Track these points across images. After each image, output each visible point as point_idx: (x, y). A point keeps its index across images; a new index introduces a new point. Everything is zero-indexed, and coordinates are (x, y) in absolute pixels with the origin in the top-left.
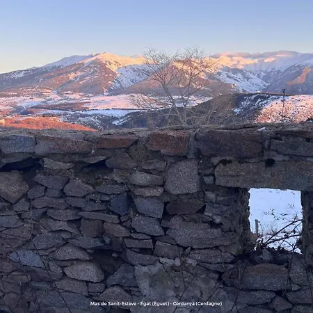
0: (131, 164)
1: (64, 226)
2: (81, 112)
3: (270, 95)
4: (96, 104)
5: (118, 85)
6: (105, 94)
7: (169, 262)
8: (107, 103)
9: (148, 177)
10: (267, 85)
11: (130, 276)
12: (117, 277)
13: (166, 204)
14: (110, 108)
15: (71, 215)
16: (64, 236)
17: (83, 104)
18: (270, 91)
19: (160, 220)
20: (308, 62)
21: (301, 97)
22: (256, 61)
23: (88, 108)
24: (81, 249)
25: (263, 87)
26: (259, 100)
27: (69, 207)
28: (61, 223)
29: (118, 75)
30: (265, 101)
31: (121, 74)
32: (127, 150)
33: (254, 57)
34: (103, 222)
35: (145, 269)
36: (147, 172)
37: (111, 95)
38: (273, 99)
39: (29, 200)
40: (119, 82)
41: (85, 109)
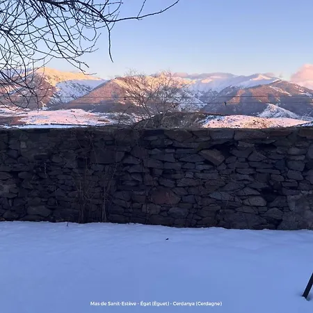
0: (290, 144)
1: (247, 177)
2: (17, 126)
3: (207, 115)
4: (34, 119)
5: (57, 100)
6: (44, 108)
7: (306, 193)
8: (47, 117)
9: (298, 150)
10: (204, 105)
11: (284, 201)
12: (276, 202)
13: (306, 164)
14: (49, 123)
15: (251, 171)
16: (246, 182)
17: (20, 118)
18: (207, 111)
19: (302, 172)
20: (242, 84)
21: (235, 117)
22: (194, 81)
23: (24, 123)
24: (255, 189)
25: (200, 107)
26: (198, 119)
27: (250, 167)
28: (245, 176)
29: (58, 90)
30: (203, 121)
31: (61, 89)
32: (287, 137)
33: (193, 77)
34: (270, 174)
35: (293, 197)
36: (298, 147)
37: (50, 110)
38: (210, 119)
39: (227, 164)
40: (58, 97)
41: (22, 124)
